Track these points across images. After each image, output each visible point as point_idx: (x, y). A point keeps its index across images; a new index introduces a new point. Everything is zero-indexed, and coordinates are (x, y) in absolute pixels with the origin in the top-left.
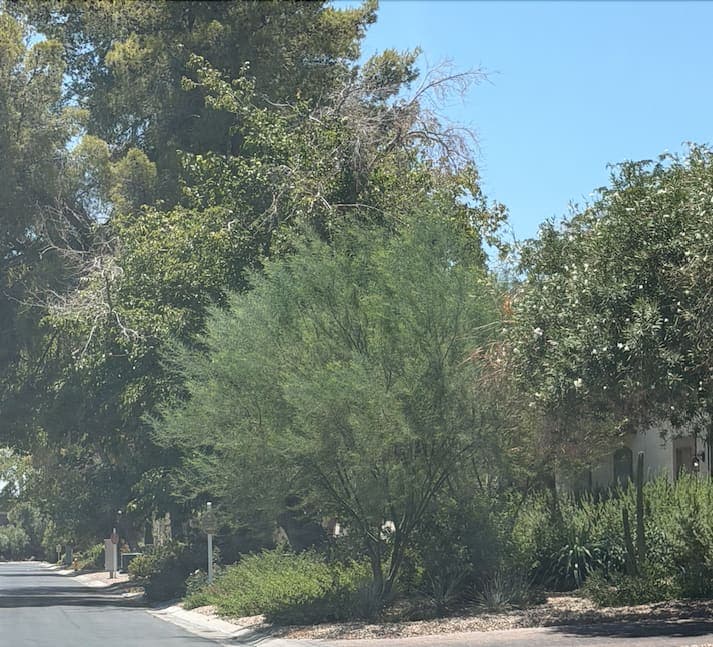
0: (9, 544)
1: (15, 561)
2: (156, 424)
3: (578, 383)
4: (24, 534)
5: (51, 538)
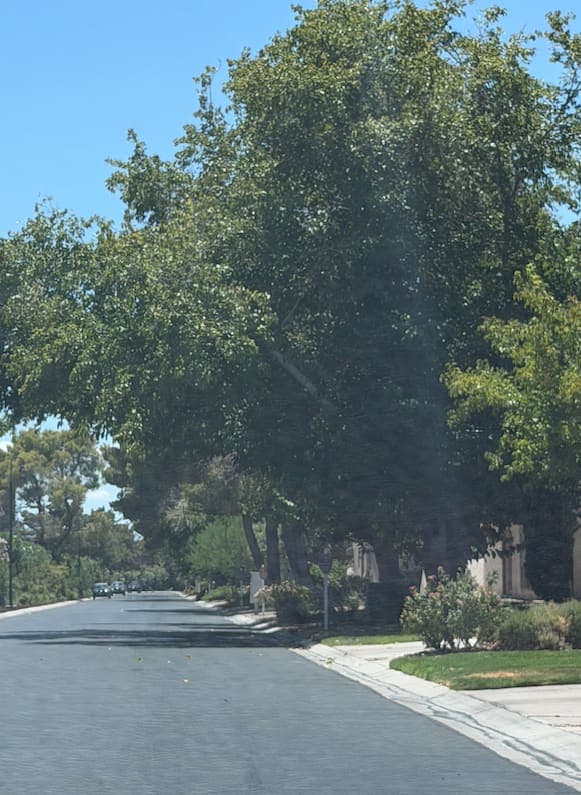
0: (155, 579)
4: (165, 572)
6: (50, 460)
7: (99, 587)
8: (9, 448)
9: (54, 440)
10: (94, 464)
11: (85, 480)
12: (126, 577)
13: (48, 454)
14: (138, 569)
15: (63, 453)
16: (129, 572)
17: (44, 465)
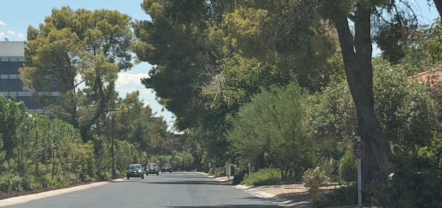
0: (183, 162)
1: (186, 171)
2: (227, 136)
3: (316, 132)
4: (191, 156)
5: (206, 160)
6: (82, 38)
7: (133, 168)
8: (41, 26)
9: (87, 18)
10: (126, 45)
11: (117, 60)
12: (160, 160)
13: (80, 33)
14: (170, 153)
15: (95, 32)
16: (162, 156)
17: (76, 43)
